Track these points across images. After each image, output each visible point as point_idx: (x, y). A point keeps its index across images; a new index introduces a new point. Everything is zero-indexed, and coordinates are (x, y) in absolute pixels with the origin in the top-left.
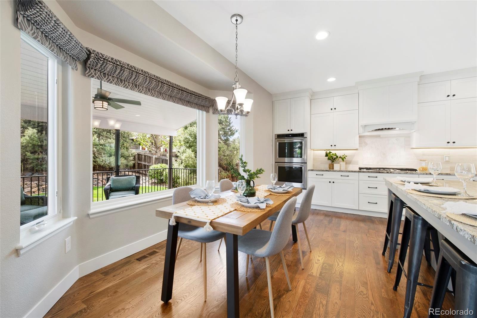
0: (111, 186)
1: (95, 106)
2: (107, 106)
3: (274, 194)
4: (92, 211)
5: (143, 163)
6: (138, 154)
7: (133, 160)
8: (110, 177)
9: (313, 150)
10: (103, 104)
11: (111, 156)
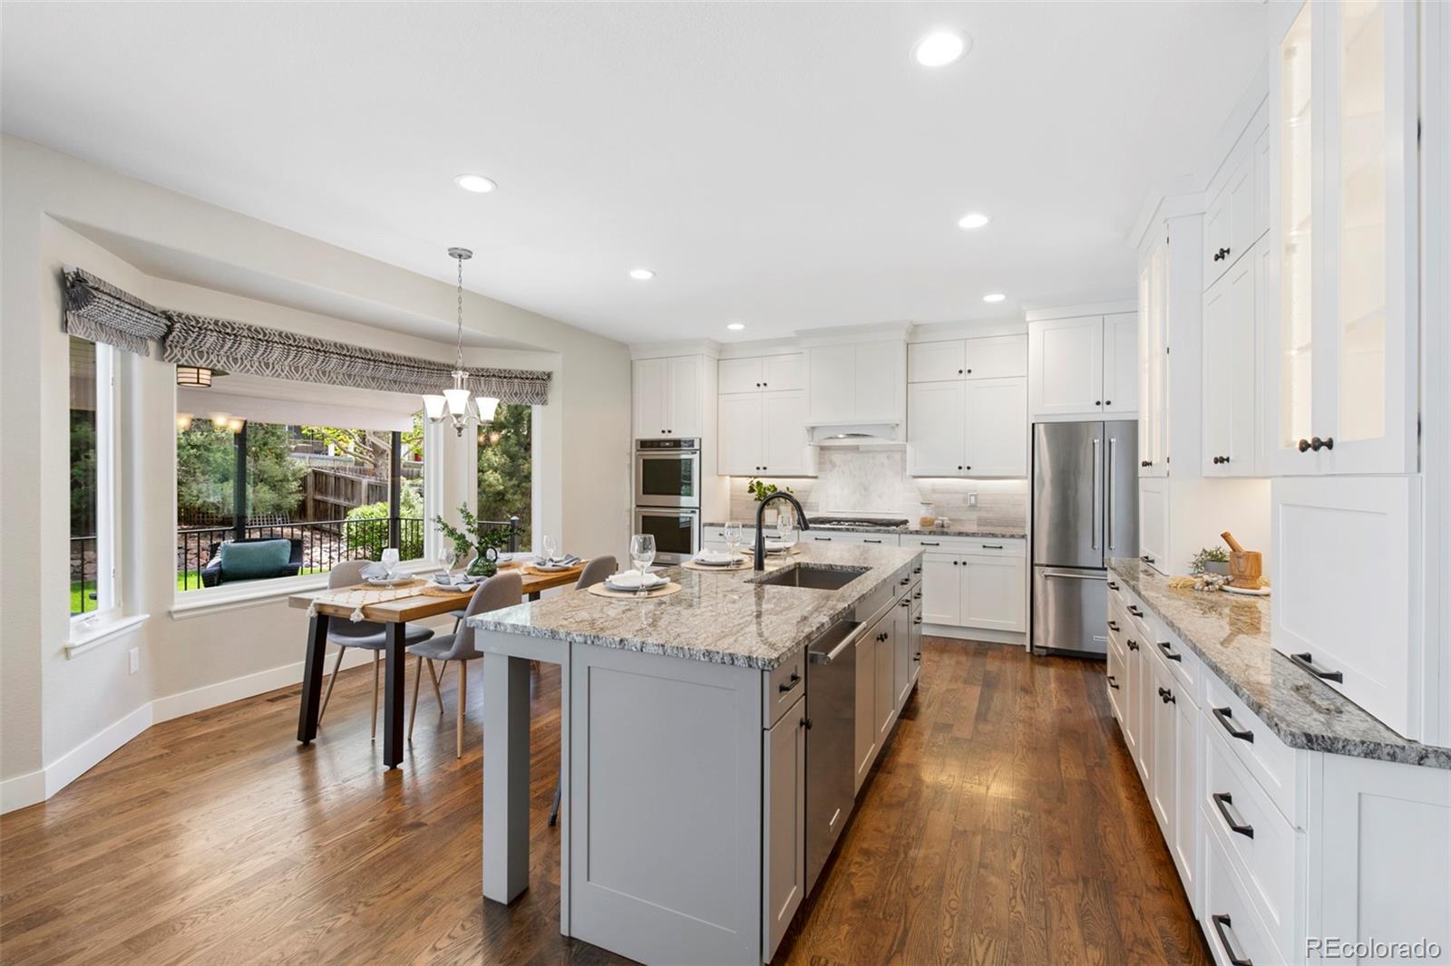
0: (223, 567)
1: (180, 380)
2: (209, 378)
3: (538, 573)
4: (176, 607)
5: (331, 500)
6: (316, 474)
7: (300, 491)
8: (219, 544)
9: (731, 476)
10: (198, 374)
11: (225, 479)
